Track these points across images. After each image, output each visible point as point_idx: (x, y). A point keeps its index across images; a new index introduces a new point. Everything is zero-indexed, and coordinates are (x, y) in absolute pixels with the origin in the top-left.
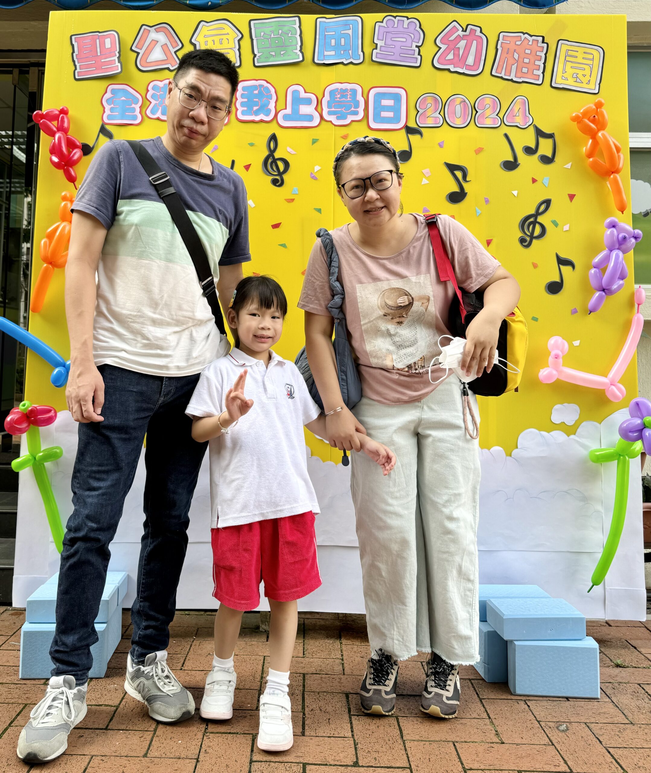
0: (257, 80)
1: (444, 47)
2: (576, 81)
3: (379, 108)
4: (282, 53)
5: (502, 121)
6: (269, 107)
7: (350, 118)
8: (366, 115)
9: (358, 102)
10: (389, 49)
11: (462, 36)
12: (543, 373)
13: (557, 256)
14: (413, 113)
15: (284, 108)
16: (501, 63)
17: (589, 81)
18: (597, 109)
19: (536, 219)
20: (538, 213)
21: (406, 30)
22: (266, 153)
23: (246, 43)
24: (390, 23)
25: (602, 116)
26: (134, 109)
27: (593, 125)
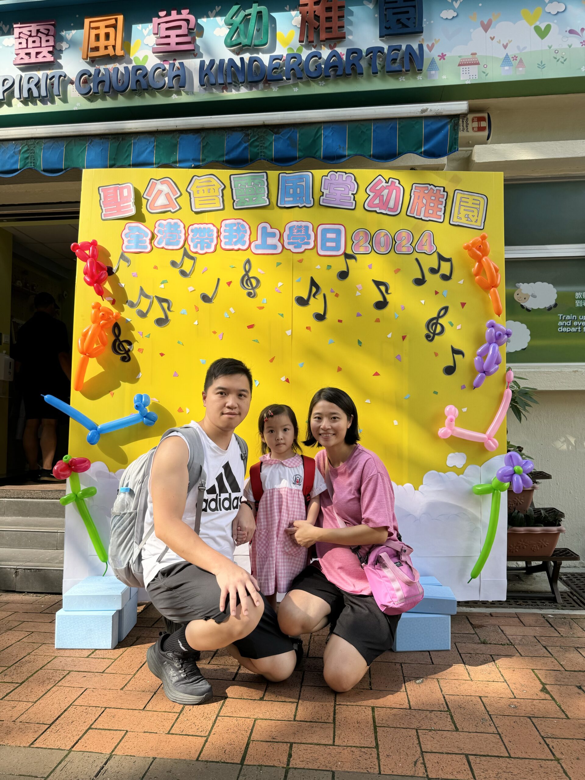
0: (235, 219)
1: (372, 195)
2: (467, 220)
3: (325, 239)
4: (254, 199)
5: (414, 249)
6: (245, 239)
7: (305, 247)
8: (316, 246)
9: (310, 235)
10: (333, 196)
11: (385, 187)
12: (441, 431)
13: (452, 347)
14: (349, 243)
15: (256, 239)
16: (413, 207)
17: (477, 220)
18: (482, 240)
19: (437, 321)
20: (439, 317)
21: (345, 182)
22: (243, 273)
23: (227, 191)
24: (333, 177)
25: (486, 245)
26: (145, 241)
27: (478, 252)
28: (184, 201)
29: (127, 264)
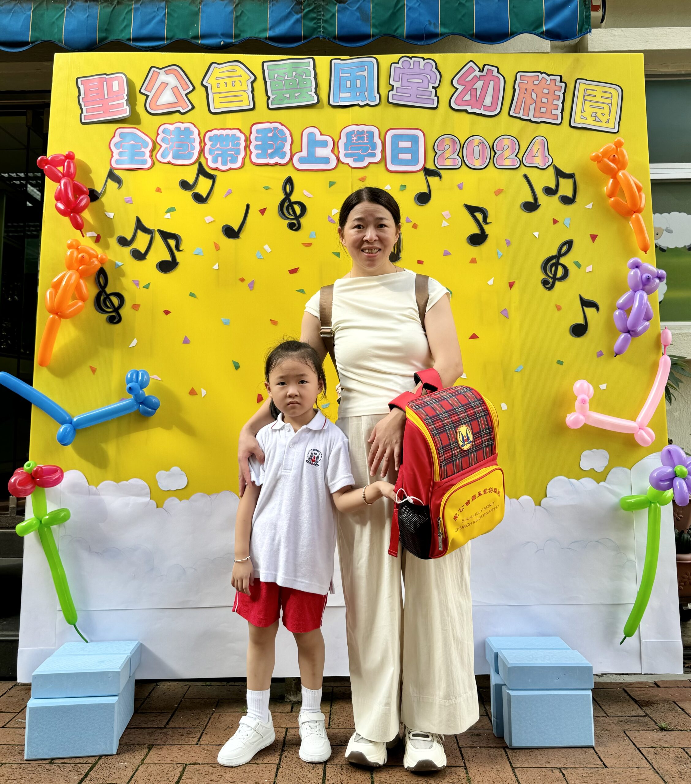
0: (270, 123)
1: (460, 88)
2: (595, 121)
3: (396, 150)
4: (297, 95)
5: (521, 162)
6: (284, 150)
7: (368, 160)
8: (384, 157)
9: (375, 144)
10: (406, 91)
11: (479, 77)
12: (570, 418)
13: (581, 298)
14: (431, 154)
15: (300, 150)
16: (519, 104)
17: (608, 120)
18: (617, 148)
19: (558, 260)
20: (560, 255)
21: (422, 71)
22: (282, 196)
23: (259, 85)
24: (406, 65)
25: (623, 155)
26: (144, 154)
27: (612, 165)
28: (198, 97)
29: (117, 185)
